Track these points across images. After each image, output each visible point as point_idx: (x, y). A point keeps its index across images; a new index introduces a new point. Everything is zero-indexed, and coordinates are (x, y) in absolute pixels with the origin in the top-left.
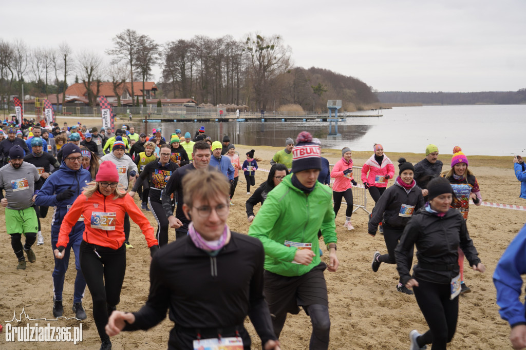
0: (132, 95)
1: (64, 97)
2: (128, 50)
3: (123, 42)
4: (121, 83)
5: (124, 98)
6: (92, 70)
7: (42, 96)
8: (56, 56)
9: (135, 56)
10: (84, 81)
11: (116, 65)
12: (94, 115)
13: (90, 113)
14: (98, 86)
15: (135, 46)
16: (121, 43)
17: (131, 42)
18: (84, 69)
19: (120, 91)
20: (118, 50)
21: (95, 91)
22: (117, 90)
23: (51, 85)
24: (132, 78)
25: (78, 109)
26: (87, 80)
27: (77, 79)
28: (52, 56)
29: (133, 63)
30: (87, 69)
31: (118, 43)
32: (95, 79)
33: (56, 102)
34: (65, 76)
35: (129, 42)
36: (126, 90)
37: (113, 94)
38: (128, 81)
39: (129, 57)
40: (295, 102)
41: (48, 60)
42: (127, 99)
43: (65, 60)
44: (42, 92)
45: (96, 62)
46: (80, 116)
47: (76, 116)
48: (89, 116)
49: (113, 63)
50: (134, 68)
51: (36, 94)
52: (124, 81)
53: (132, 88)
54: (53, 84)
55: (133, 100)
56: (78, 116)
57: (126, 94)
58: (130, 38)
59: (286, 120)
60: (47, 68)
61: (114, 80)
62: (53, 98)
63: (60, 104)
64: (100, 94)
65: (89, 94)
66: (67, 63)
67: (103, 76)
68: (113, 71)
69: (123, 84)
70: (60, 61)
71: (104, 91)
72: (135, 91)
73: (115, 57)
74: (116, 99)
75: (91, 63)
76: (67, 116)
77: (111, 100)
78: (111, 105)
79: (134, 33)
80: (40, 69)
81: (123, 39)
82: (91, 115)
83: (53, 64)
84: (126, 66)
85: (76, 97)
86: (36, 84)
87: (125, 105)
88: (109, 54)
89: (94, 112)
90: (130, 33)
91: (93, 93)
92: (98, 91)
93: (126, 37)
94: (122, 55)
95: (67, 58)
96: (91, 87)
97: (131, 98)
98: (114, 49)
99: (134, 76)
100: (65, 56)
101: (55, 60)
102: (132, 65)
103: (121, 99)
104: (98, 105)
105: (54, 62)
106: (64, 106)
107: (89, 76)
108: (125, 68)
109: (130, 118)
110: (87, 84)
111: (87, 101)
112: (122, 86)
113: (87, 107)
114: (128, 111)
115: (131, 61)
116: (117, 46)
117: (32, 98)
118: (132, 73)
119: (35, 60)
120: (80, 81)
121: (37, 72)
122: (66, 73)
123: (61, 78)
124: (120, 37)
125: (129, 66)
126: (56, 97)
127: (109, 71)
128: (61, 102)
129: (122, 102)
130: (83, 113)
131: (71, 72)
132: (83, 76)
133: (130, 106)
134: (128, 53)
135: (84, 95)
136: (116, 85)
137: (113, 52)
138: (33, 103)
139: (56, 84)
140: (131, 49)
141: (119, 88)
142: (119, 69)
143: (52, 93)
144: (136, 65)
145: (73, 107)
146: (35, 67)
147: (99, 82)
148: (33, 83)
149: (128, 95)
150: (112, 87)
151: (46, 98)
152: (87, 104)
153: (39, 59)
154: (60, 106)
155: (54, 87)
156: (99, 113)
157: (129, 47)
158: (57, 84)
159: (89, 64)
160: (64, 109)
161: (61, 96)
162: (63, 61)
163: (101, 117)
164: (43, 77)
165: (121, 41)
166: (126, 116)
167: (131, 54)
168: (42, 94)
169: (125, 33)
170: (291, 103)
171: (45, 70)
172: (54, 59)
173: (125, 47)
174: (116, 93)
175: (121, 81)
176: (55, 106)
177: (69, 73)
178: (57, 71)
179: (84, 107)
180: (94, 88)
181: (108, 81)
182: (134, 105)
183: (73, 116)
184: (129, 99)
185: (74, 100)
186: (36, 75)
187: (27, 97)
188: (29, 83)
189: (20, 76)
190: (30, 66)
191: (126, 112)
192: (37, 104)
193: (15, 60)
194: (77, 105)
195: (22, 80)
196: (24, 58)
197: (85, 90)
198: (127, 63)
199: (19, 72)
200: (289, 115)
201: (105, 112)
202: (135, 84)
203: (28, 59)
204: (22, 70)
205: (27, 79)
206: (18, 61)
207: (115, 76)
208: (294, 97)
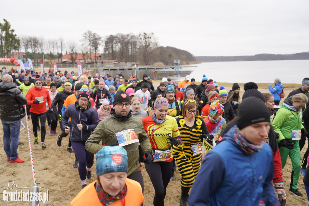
0: (91, 59)
1: (61, 60)
2: (89, 39)
3: (86, 36)
4: (85, 54)
6: (73, 48)
7: (52, 60)
8: (58, 42)
9: (92, 42)
11: (83, 46)
13: (73, 67)
14: (76, 55)
15: (92, 38)
16: (86, 37)
18: (70, 48)
19: (85, 57)
20: (84, 39)
22: (84, 57)
23: (56, 55)
25: (68, 65)
26: (71, 53)
27: (67, 52)
28: (56, 42)
30: (71, 47)
31: (84, 36)
32: (74, 52)
33: (58, 62)
34: (62, 51)
36: (88, 57)
37: (82, 58)
38: (89, 53)
39: (89, 42)
40: (160, 61)
41: (54, 44)
42: (89, 61)
43: (61, 44)
44: (52, 58)
45: (75, 45)
49: (82, 45)
50: (91, 47)
52: (87, 53)
53: (91, 56)
54: (57, 54)
55: (91, 61)
58: (89, 35)
59: (157, 69)
60: (54, 47)
62: (57, 60)
63: (60, 63)
64: (77, 59)
65: (72, 59)
66: (63, 45)
68: (82, 48)
69: (87, 54)
70: (59, 44)
71: (79, 57)
73: (83, 42)
74: (84, 60)
75: (73, 45)
76: (63, 68)
77: (82, 61)
78: (82, 63)
79: (91, 32)
80: (51, 48)
81: (86, 35)
83: (56, 46)
84: (88, 46)
85: (66, 60)
86: (49, 55)
87: (88, 63)
88: (80, 41)
89: (75, 66)
90: (89, 32)
91: (74, 58)
92: (76, 57)
93: (87, 34)
94: (85, 42)
95: (62, 43)
97: (90, 60)
98: (83, 39)
99: (91, 51)
100: (62, 42)
101: (57, 44)
102: (90, 46)
103: (86, 60)
104: (76, 63)
105: (56, 45)
106: (62, 64)
107: (72, 51)
108: (87, 47)
110: (71, 54)
111: (71, 62)
112: (86, 55)
113: (71, 64)
114: (89, 66)
115: (90, 44)
116: (84, 38)
117: (48, 60)
118: (90, 49)
119: (49, 44)
121: (49, 49)
122: (62, 49)
123: (60, 52)
124: (85, 34)
125: (89, 47)
128: (60, 62)
129: (86, 62)
130: (69, 67)
132: (69, 51)
133: (90, 64)
134: (89, 41)
135: (70, 59)
136: (84, 55)
137: (82, 40)
138: (48, 63)
140: (90, 39)
142: (85, 48)
143: (56, 58)
144: (92, 46)
145: (65, 64)
146: (49, 47)
147: (76, 53)
148: (48, 54)
149: (89, 59)
150: (82, 55)
151: (54, 61)
153: (50, 44)
154: (60, 64)
155: (57, 56)
156: (77, 67)
157: (89, 38)
161: (60, 60)
162: (61, 45)
163: (78, 68)
164: (52, 51)
165: (85, 35)
167: (90, 41)
169: (87, 32)
171: (53, 48)
172: (57, 43)
173: (87, 38)
175: (85, 53)
176: (58, 64)
177: (63, 49)
178: (58, 49)
180: (74, 56)
181: (80, 53)
182: (92, 63)
184: (89, 60)
185: (65, 62)
186: (49, 51)
187: (45, 60)
188: (46, 55)
189: (42, 51)
190: (46, 47)
191: (88, 66)
192: (50, 63)
193: (40, 44)
194: (67, 63)
195: (43, 53)
196: (43, 43)
197: (70, 57)
198: (88, 45)
199: (42, 49)
200: (158, 67)
201: (79, 66)
202: (92, 54)
203: (45, 44)
204: (43, 48)
205: (45, 53)
206: (41, 45)
207: (83, 51)
208: (160, 59)
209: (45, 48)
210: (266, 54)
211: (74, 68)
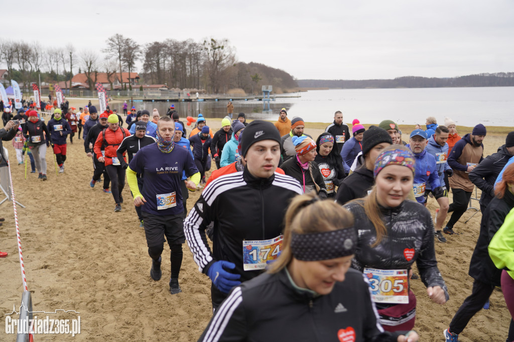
0: (121, 82)
1: (71, 84)
2: (117, 49)
3: (114, 43)
4: (112, 74)
5: (116, 84)
6: (91, 63)
7: (54, 83)
8: (64, 53)
9: (123, 54)
10: (85, 72)
11: (108, 60)
12: (94, 96)
13: (91, 95)
14: (96, 76)
15: (122, 46)
16: (112, 44)
17: (119, 43)
18: (85, 63)
19: (112, 79)
20: (110, 49)
21: (94, 80)
22: (110, 78)
23: (61, 75)
24: (121, 70)
25: (81, 93)
26: (87, 71)
27: (80, 70)
28: (60, 53)
29: (121, 58)
30: (87, 63)
31: (110, 44)
32: (93, 70)
33: (64, 87)
34: (71, 68)
35: (118, 43)
36: (117, 79)
37: (107, 81)
38: (118, 71)
39: (118, 54)
40: (239, 87)
41: (58, 56)
42: (118, 85)
43: (71, 56)
44: (54, 80)
45: (94, 58)
49: (107, 58)
50: (122, 62)
51: (50, 81)
52: (115, 72)
53: (121, 77)
54: (62, 74)
55: (122, 86)
56: (82, 97)
57: (117, 81)
58: (118, 41)
59: (233, 100)
60: (57, 62)
61: (107, 71)
62: (62, 84)
63: (68, 89)
64: (97, 81)
65: (89, 82)
66: (72, 59)
67: (99, 68)
68: (106, 64)
69: (114, 74)
70: (67, 57)
71: (101, 79)
72: (123, 79)
73: (107, 54)
74: (110, 85)
75: (90, 59)
76: (74, 97)
77: (105, 86)
78: (106, 89)
79: (121, 36)
80: (52, 62)
81: (113, 41)
83: (62, 59)
84: (116, 61)
85: (80, 84)
86: (49, 74)
87: (116, 90)
88: (103, 52)
89: (93, 94)
90: (119, 37)
91: (92, 80)
92: (96, 79)
93: (115, 39)
94: (112, 53)
95: (72, 55)
96: (90, 76)
97: (120, 84)
98: (107, 48)
99: (122, 69)
100: (71, 53)
101: (63, 57)
102: (120, 60)
103: (113, 85)
104: (96, 89)
105: (62, 57)
106: (71, 90)
107: (89, 68)
110: (88, 74)
111: (88, 86)
112: (113, 75)
113: (88, 91)
114: (119, 94)
115: (120, 57)
116: (109, 46)
117: (47, 84)
118: (120, 66)
119: (48, 56)
120: (82, 72)
121: (50, 65)
122: (71, 66)
123: (68, 70)
124: (111, 40)
125: (118, 61)
126: (65, 84)
127: (103, 64)
128: (68, 87)
129: (114, 88)
130: (85, 95)
131: (76, 65)
132: (84, 68)
133: (120, 90)
134: (117, 51)
135: (86, 82)
136: (109, 75)
137: (106, 50)
138: (47, 88)
139: (64, 74)
140: (120, 48)
141: (112, 77)
142: (111, 63)
143: (61, 81)
144: (123, 60)
145: (78, 91)
146: (48, 61)
147: (96, 72)
148: (47, 73)
149: (118, 82)
150: (106, 76)
151: (57, 84)
152: (88, 89)
153: (51, 56)
154: (68, 90)
155: (63, 76)
156: (97, 96)
157: (118, 47)
158: (66, 74)
159: (89, 59)
160: (71, 92)
161: (68, 83)
162: (69, 57)
163: (98, 98)
164: (55, 69)
165: (112, 42)
166: (117, 98)
167: (119, 52)
168: (54, 81)
169: (114, 37)
170: (237, 88)
171: (56, 64)
172: (62, 55)
173: (115, 47)
174: (109, 80)
175: (112, 72)
176: (64, 91)
177: (74, 66)
178: (65, 65)
179: (86, 91)
180: (93, 77)
181: (103, 72)
182: (123, 89)
184: (119, 85)
185: (78, 86)
186: (49, 67)
187: (43, 84)
188: (44, 74)
189: (37, 68)
190: (44, 60)
191: (117, 94)
192: (51, 89)
193: (33, 56)
194: (80, 89)
195: (39, 71)
196: (39, 55)
197: (86, 78)
198: (117, 59)
199: (36, 65)
200: (235, 96)
202: (123, 74)
203: (43, 55)
204: (39, 64)
205: (43, 70)
206: (35, 57)
207: (108, 68)
208: (239, 84)
209: (43, 63)
210: (413, 77)
211: (92, 98)
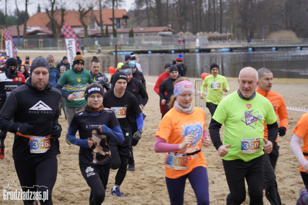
0: (100, 24)
1: (25, 29)
4: (87, 12)
5: (92, 28)
7: (1, 28)
10: (47, 10)
12: (59, 48)
13: (54, 45)
14: (63, 15)
19: (87, 20)
21: (59, 21)
22: (84, 19)
23: (11, 16)
24: (100, 5)
25: (41, 42)
27: (39, 8)
32: (59, 7)
33: (16, 35)
34: (26, 5)
36: (94, 19)
37: (79, 24)
38: (96, 8)
40: (287, 28)
42: (95, 29)
46: (43, 50)
47: (39, 49)
48: (53, 50)
52: (91, 9)
53: (101, 16)
54: (13, 14)
55: (102, 30)
56: (41, 50)
57: (94, 23)
59: (277, 49)
61: (80, 7)
62: (13, 30)
63: (21, 37)
64: (65, 24)
65: (53, 25)
69: (90, 12)
71: (70, 20)
72: (104, 20)
74: (83, 29)
76: (30, 50)
77: (77, 31)
78: (77, 36)
82: (55, 48)
85: (38, 28)
87: (93, 36)
89: (59, 44)
91: (56, 22)
92: (63, 21)
96: (55, 16)
97: (99, 28)
103: (88, 29)
104: (62, 36)
106: (25, 38)
107: (53, 4)
109: (99, 50)
110: (51, 14)
111: (50, 32)
112: (89, 14)
113: (50, 40)
114: (96, 43)
120: (43, 11)
126: (16, 29)
128: (22, 34)
129: (90, 33)
130: (46, 45)
133: (98, 37)
135: (47, 26)
136: (82, 14)
139: (16, 15)
141: (86, 17)
143: (12, 24)
145: (35, 40)
147: (63, 10)
149: (96, 24)
150: (78, 16)
151: (5, 30)
152: (50, 36)
154: (21, 39)
155: (14, 18)
156: (63, 46)
160: (26, 42)
161: (22, 28)
163: (66, 49)
166: (93, 49)
168: (1, 26)
170: (283, 29)
174: (82, 22)
175: (88, 9)
176: (15, 39)
179: (47, 39)
180: (58, 18)
181: (74, 10)
182: (104, 36)
183: (35, 50)
184: (97, 29)
185: (37, 32)
191: (94, 43)
194: (39, 37)
197: (49, 20)
200: (280, 43)
201: (70, 42)
202: (103, 12)
207: (81, 3)
208: (287, 22)
211: (57, 49)
